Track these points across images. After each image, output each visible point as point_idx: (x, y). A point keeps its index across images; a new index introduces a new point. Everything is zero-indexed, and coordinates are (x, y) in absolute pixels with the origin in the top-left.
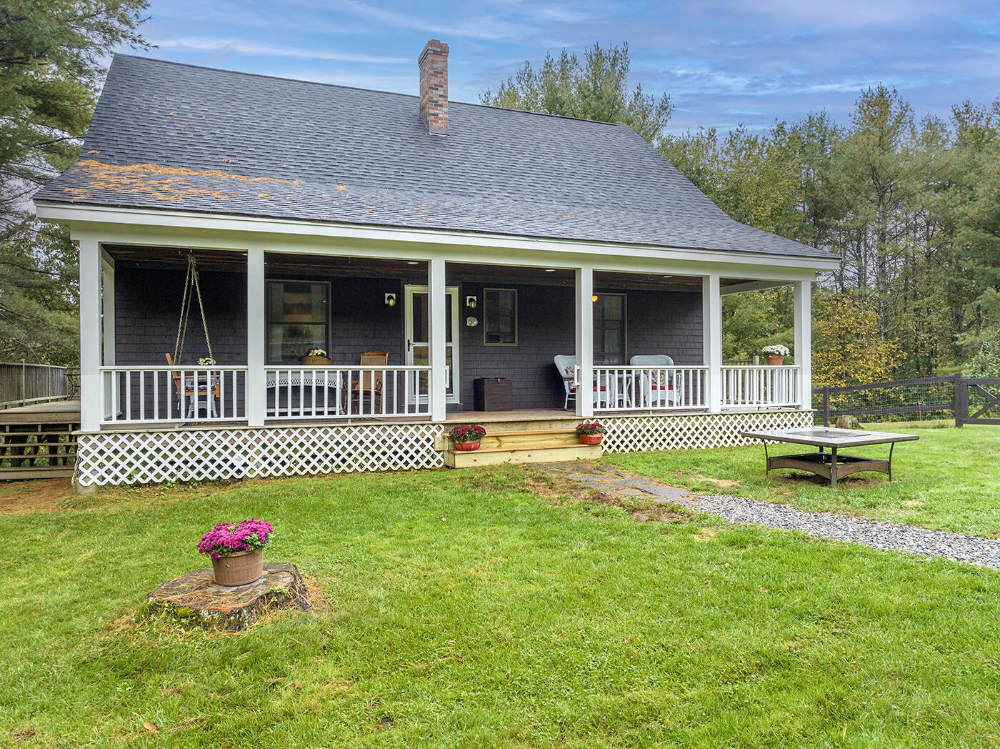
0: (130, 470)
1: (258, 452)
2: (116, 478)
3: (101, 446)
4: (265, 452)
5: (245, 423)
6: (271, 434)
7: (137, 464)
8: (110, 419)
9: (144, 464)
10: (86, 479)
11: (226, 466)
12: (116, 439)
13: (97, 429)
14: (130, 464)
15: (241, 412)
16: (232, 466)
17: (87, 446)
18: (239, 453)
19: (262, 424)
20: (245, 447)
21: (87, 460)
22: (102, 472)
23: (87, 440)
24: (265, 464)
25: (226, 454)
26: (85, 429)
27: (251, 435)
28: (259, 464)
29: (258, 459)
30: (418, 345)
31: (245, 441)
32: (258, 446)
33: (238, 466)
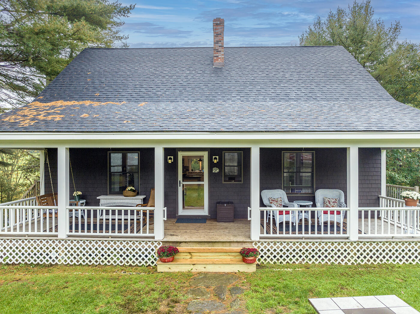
0: (4, 257)
1: (63, 251)
4: (66, 251)
5: (57, 235)
6: (69, 242)
7: (8, 254)
9: (11, 254)
14: (5, 254)
16: (50, 258)
18: (54, 251)
19: (65, 237)
20: (57, 249)
24: (66, 258)
25: (47, 252)
27: (60, 242)
28: (63, 258)
29: (63, 255)
30: (185, 183)
31: (57, 245)
32: (63, 248)
33: (54, 258)
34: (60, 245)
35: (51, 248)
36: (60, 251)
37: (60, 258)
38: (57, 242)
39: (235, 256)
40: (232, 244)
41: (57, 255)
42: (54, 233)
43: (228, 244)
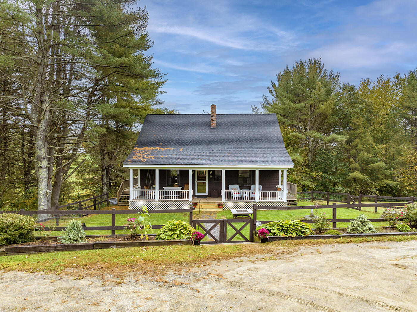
0: (137, 207)
1: (157, 205)
2: (135, 208)
3: (133, 203)
4: (158, 205)
5: (155, 200)
6: (159, 202)
7: (138, 206)
8: (134, 198)
9: (139, 206)
10: (130, 208)
11: (152, 207)
12: (135, 202)
13: (132, 200)
14: (137, 206)
15: (155, 198)
16: (153, 208)
17: (130, 203)
18: (154, 205)
19: (158, 200)
20: (155, 204)
21: (130, 205)
22: (133, 207)
23: (130, 202)
24: (158, 208)
25: (152, 205)
26: (130, 200)
27: (156, 202)
28: (157, 207)
29: (157, 206)
30: (198, 182)
31: (155, 203)
32: (157, 204)
33: (154, 208)
34: (156, 203)
35: (153, 204)
36: (156, 205)
37: (156, 208)
38: (155, 202)
39: (216, 206)
40: (215, 203)
41: (155, 206)
42: (154, 199)
43: (214, 203)
